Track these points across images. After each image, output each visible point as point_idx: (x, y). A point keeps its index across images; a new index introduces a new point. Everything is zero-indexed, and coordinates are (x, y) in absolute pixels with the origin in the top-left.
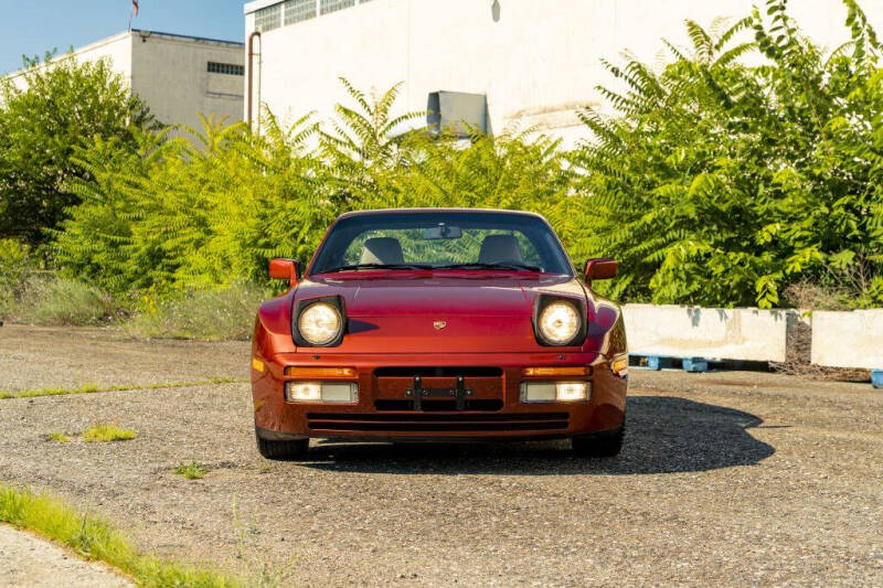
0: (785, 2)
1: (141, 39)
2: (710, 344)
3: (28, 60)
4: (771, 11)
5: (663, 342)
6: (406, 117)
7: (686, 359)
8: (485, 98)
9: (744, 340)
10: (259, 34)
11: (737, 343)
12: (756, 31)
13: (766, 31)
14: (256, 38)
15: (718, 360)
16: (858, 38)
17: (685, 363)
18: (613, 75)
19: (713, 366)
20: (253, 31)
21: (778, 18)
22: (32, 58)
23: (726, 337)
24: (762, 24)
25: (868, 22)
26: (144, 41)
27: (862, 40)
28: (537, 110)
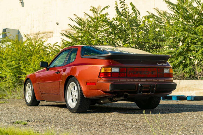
0: (125, 0)
4: (121, 3)
8: (19, 31)
12: (116, 8)
13: (119, 8)
16: (135, 13)
18: (57, 24)
21: (122, 5)
24: (118, 6)
25: (137, 9)
27: (136, 13)
28: (34, 34)
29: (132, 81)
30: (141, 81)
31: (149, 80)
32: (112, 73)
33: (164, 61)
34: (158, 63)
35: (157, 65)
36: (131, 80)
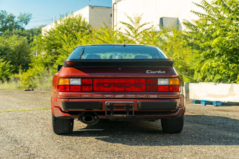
1: (92, 8)
2: (223, 96)
3: (61, 15)
5: (208, 95)
6: (145, 24)
7: (214, 102)
9: (235, 95)
10: (116, 3)
11: (232, 96)
14: (115, 5)
15: (226, 102)
17: (213, 103)
19: (224, 104)
20: (114, 3)
22: (62, 15)
23: (229, 94)
26: (92, 9)
29: (101, 97)
30: (116, 97)
31: (129, 96)
32: (70, 86)
33: (163, 67)
34: (147, 71)
35: (146, 73)
36: (99, 96)
